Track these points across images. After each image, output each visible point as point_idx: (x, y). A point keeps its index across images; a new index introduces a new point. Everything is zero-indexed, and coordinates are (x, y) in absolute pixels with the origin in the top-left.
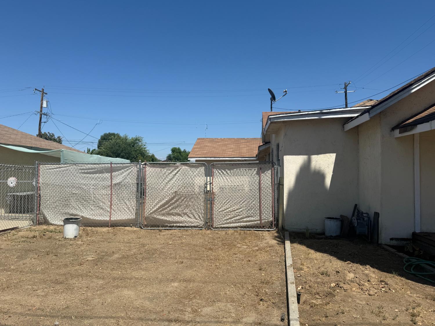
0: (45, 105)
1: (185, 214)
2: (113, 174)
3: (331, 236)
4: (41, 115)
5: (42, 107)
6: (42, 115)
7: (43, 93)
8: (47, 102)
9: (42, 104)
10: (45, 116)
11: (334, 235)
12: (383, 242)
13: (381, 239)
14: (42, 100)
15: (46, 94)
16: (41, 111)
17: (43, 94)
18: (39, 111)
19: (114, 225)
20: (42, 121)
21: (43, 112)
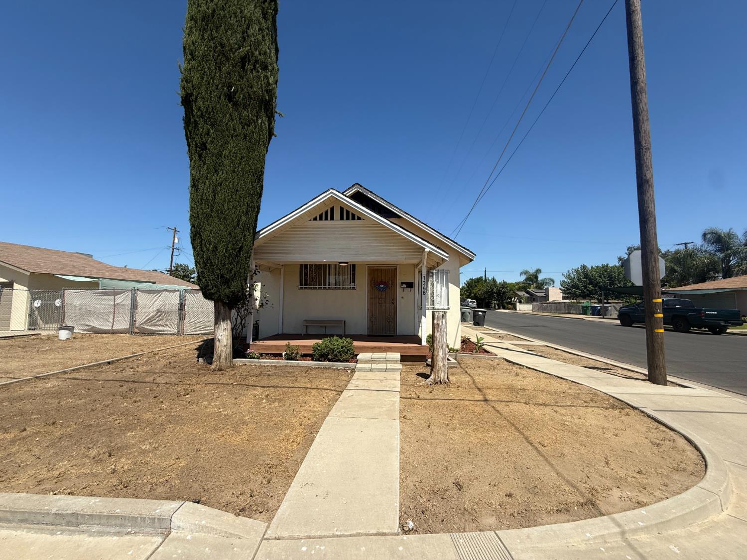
0: (176, 241)
1: (167, 325)
2: (116, 297)
4: (173, 249)
5: (174, 243)
6: (175, 250)
7: (175, 230)
8: (179, 239)
9: (174, 240)
10: (177, 250)
14: (174, 237)
15: (179, 232)
16: (173, 246)
17: (175, 232)
18: (172, 246)
19: (114, 332)
20: (174, 254)
21: (175, 247)
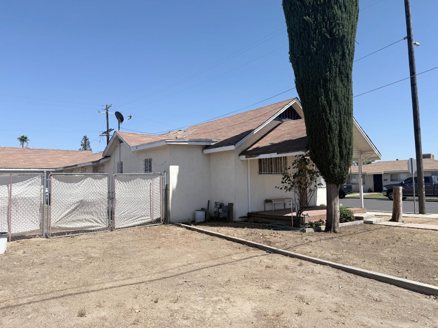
3: (201, 222)
11: (202, 221)
12: (236, 220)
13: (235, 219)
